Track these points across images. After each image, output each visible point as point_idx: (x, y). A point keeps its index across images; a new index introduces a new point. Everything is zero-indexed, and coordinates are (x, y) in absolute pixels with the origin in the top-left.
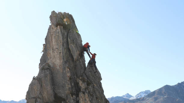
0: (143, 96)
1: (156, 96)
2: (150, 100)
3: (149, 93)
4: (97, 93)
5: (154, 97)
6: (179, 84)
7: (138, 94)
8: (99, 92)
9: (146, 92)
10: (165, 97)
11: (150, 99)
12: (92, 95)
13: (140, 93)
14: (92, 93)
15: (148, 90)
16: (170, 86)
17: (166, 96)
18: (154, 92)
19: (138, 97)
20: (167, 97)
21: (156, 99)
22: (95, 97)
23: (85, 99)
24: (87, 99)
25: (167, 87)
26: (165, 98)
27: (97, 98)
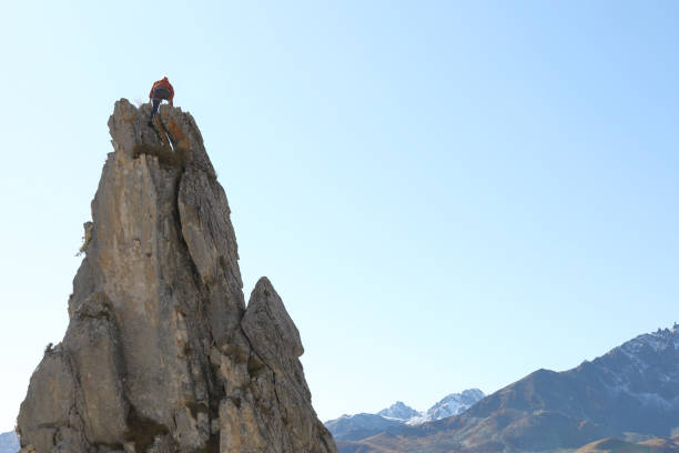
0: (456, 412)
1: (503, 411)
2: (483, 426)
3: (477, 400)
4: (287, 403)
5: (494, 414)
6: (585, 364)
7: (437, 405)
8: (295, 400)
9: (466, 396)
10: (537, 413)
11: (482, 421)
12: (267, 412)
13: (445, 400)
14: (267, 404)
15: (474, 390)
16: (554, 372)
17: (537, 409)
18: (497, 395)
19: (438, 413)
20: (542, 415)
21: (503, 421)
22: (278, 416)
23: (243, 427)
24: (251, 427)
25: (542, 378)
26: (537, 417)
27: (285, 421)
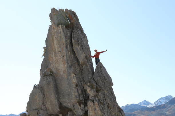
0: (164, 103)
3: (171, 99)
4: (109, 101)
7: (157, 101)
8: (111, 100)
9: (167, 98)
11: (173, 106)
12: (102, 104)
13: (160, 99)
14: (102, 101)
15: (169, 96)
19: (158, 104)
22: (106, 105)
23: (95, 109)
24: (98, 109)
27: (108, 107)
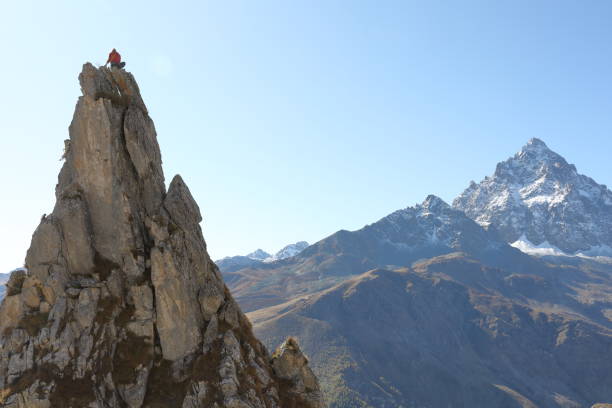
0: (292, 255)
1: (320, 254)
2: (308, 262)
3: (305, 248)
4: (192, 249)
5: (314, 256)
6: (367, 227)
7: (282, 251)
8: (196, 248)
9: (298, 246)
10: (339, 255)
11: (308, 260)
12: (180, 255)
13: (286, 248)
14: (180, 251)
15: (303, 242)
16: (349, 232)
17: (340, 252)
18: (316, 245)
19: (282, 255)
20: (342, 256)
21: (319, 260)
22: (186, 258)
23: (166, 264)
24: (170, 264)
25: (343, 235)
26: (339, 258)
27: (191, 261)
